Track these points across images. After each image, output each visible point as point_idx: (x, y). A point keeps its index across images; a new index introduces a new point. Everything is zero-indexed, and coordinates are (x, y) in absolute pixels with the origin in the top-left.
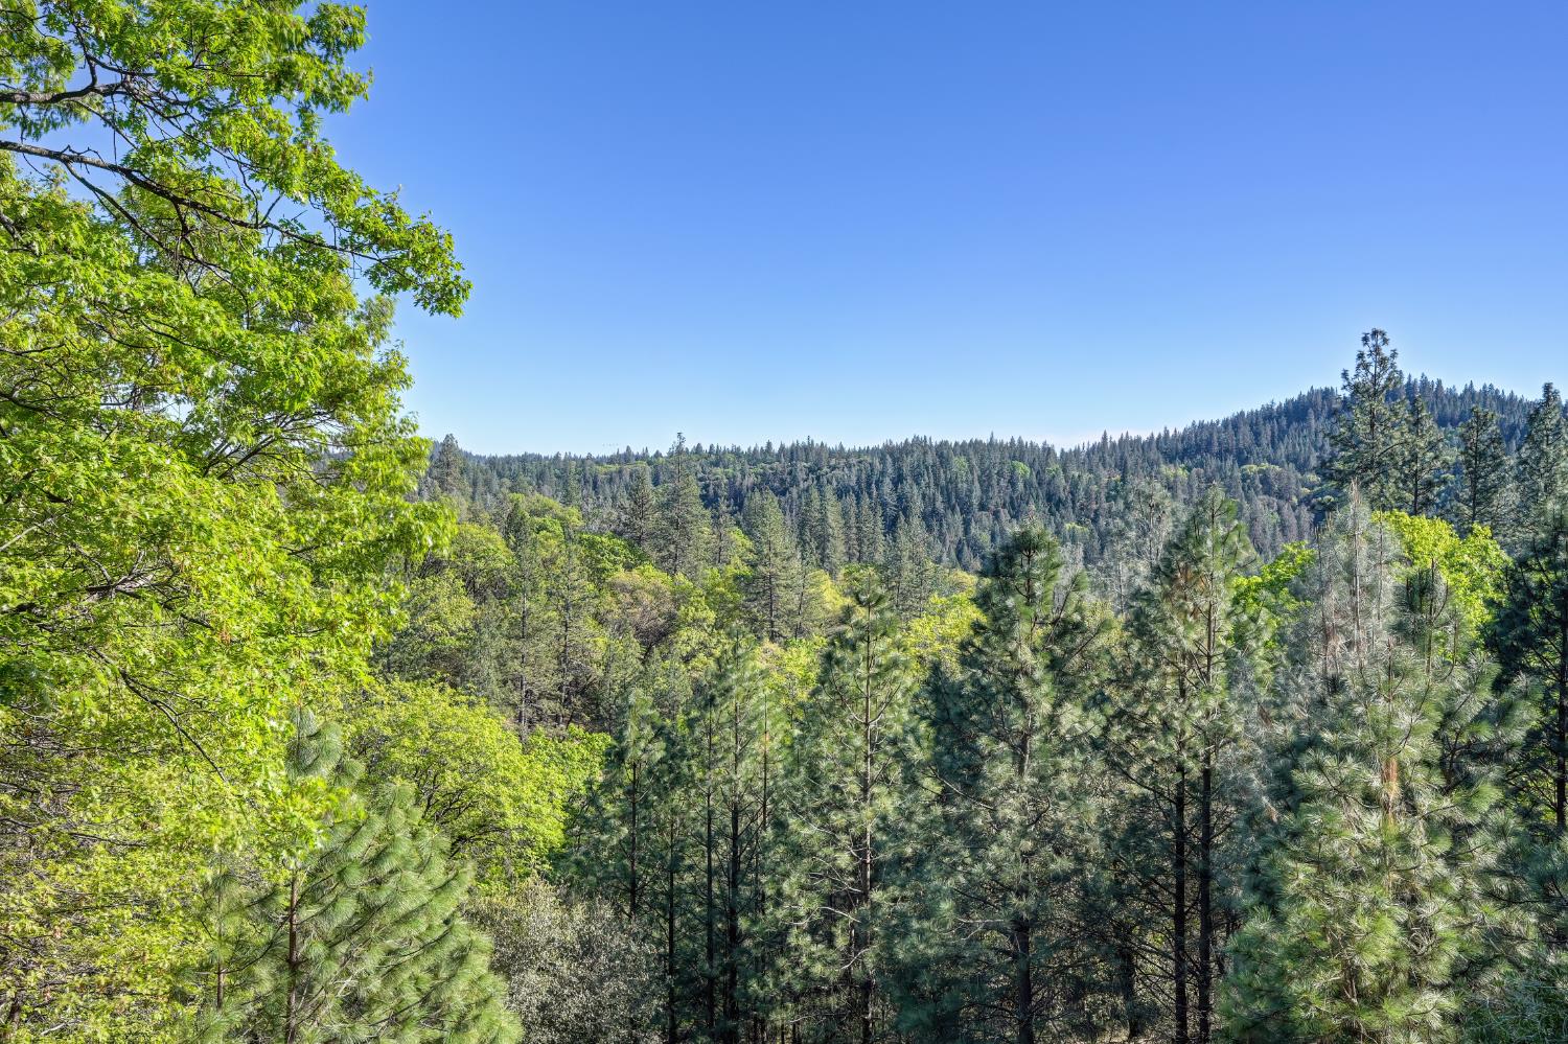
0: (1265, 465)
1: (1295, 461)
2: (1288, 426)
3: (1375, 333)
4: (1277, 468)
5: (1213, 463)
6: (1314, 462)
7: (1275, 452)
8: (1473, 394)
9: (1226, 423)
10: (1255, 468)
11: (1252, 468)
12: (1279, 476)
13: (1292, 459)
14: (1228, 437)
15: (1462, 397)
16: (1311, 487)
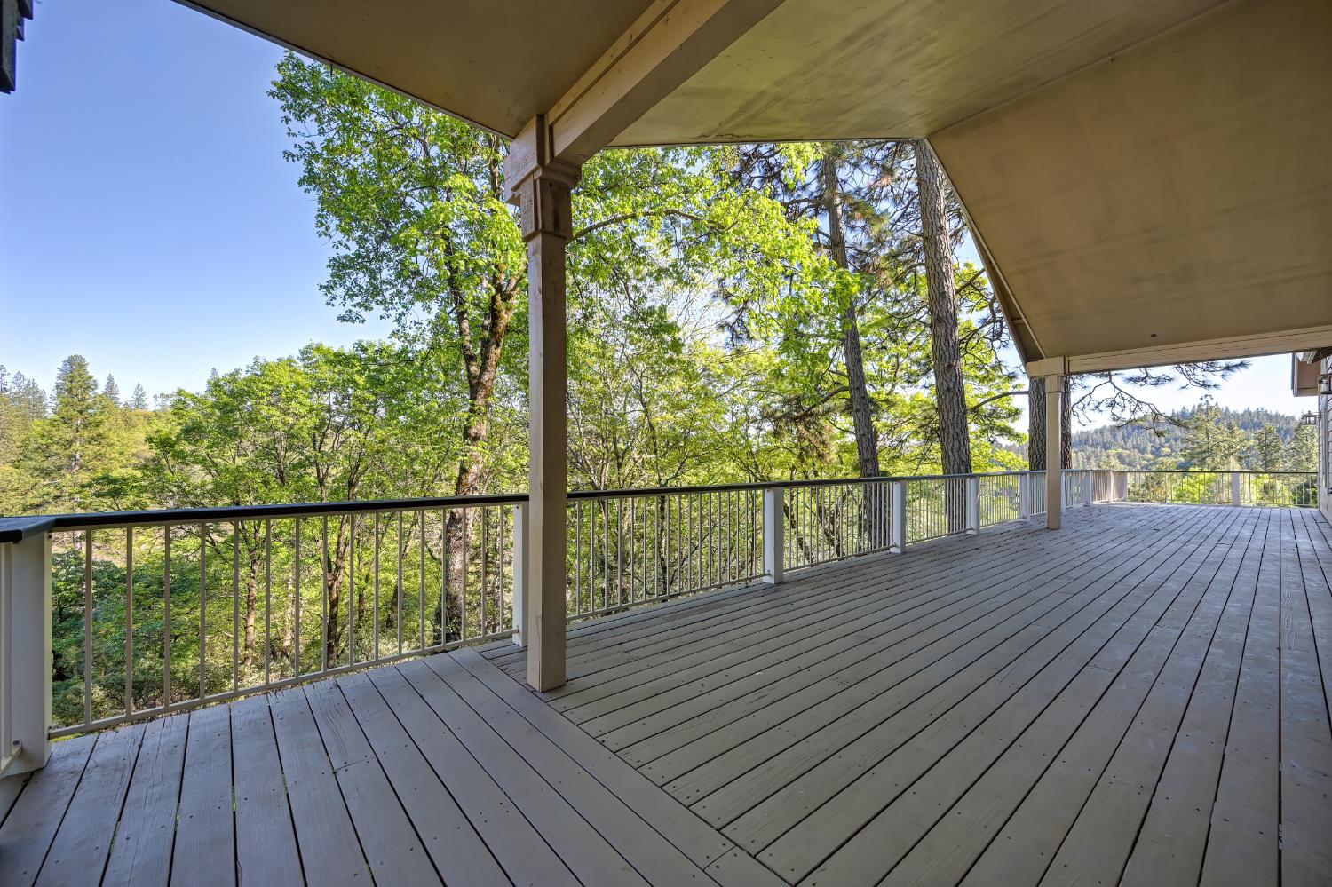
0: (1120, 450)
1: (1138, 448)
2: (1133, 431)
3: (1206, 396)
4: (1128, 452)
5: (1090, 449)
6: (1149, 449)
7: (1126, 444)
8: (1250, 413)
9: (1096, 432)
10: (1114, 452)
11: (1112, 452)
12: (1128, 456)
13: (1136, 447)
14: (1098, 437)
15: (1243, 415)
16: (1148, 461)
